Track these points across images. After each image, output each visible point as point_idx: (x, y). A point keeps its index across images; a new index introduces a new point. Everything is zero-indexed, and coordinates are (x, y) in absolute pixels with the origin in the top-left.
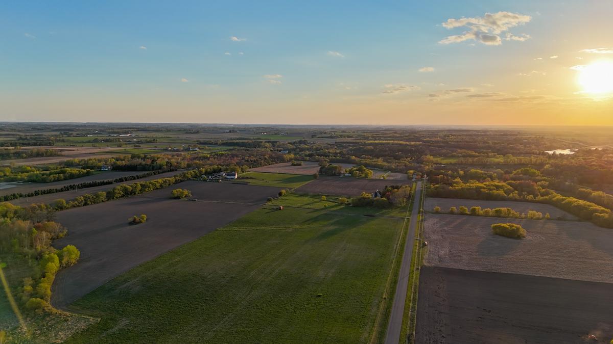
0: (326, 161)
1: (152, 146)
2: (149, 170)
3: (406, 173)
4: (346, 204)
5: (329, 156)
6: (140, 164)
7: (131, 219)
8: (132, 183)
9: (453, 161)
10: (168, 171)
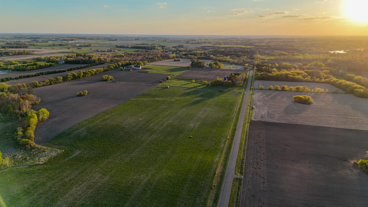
0: (195, 58)
1: (88, 48)
2: (87, 64)
3: (244, 65)
4: (207, 85)
5: (197, 55)
6: (82, 60)
7: (78, 93)
8: (78, 71)
9: (272, 58)
10: (99, 64)
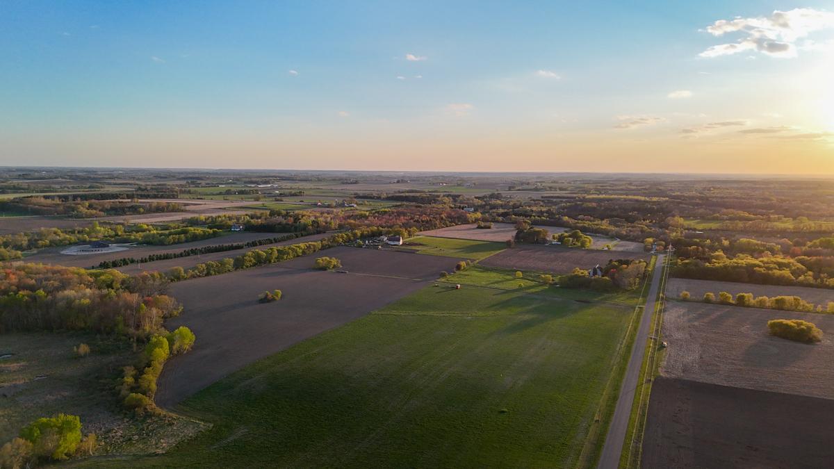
0: (525, 222)
1: (297, 199)
2: (290, 232)
3: (643, 242)
4: (551, 284)
5: (531, 216)
6: (280, 224)
7: (261, 296)
8: (267, 248)
9: (713, 225)
10: (314, 234)
